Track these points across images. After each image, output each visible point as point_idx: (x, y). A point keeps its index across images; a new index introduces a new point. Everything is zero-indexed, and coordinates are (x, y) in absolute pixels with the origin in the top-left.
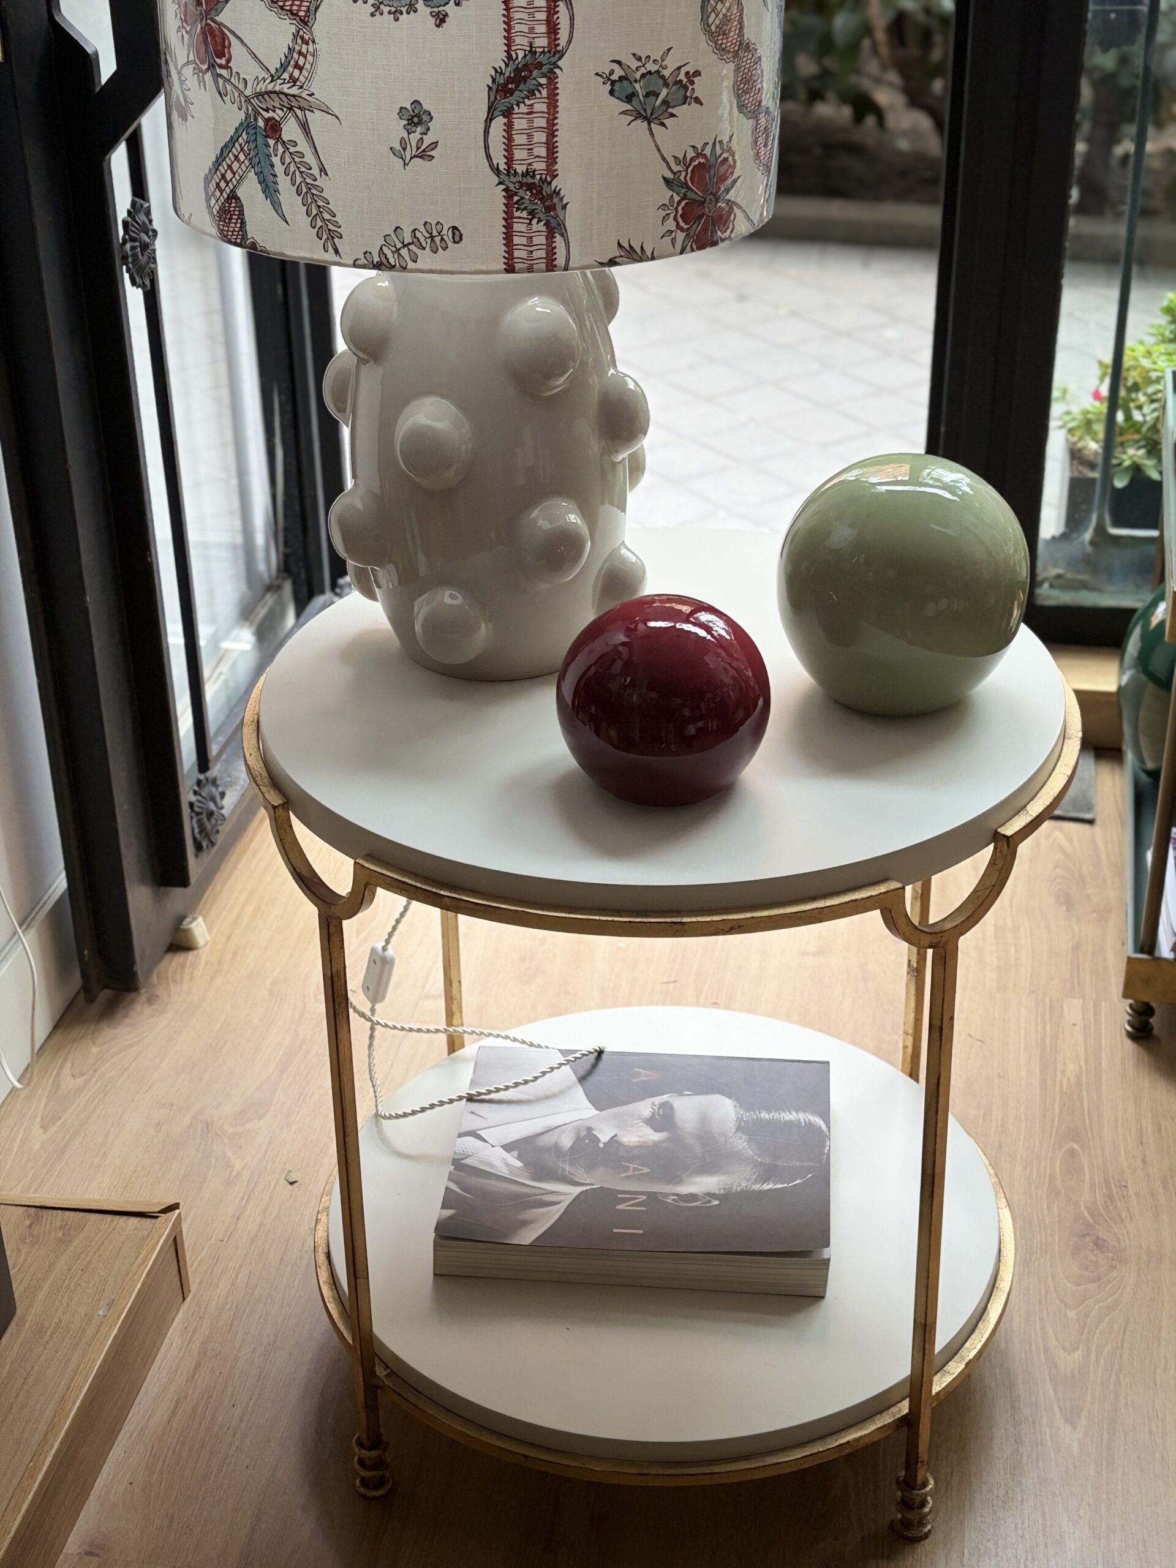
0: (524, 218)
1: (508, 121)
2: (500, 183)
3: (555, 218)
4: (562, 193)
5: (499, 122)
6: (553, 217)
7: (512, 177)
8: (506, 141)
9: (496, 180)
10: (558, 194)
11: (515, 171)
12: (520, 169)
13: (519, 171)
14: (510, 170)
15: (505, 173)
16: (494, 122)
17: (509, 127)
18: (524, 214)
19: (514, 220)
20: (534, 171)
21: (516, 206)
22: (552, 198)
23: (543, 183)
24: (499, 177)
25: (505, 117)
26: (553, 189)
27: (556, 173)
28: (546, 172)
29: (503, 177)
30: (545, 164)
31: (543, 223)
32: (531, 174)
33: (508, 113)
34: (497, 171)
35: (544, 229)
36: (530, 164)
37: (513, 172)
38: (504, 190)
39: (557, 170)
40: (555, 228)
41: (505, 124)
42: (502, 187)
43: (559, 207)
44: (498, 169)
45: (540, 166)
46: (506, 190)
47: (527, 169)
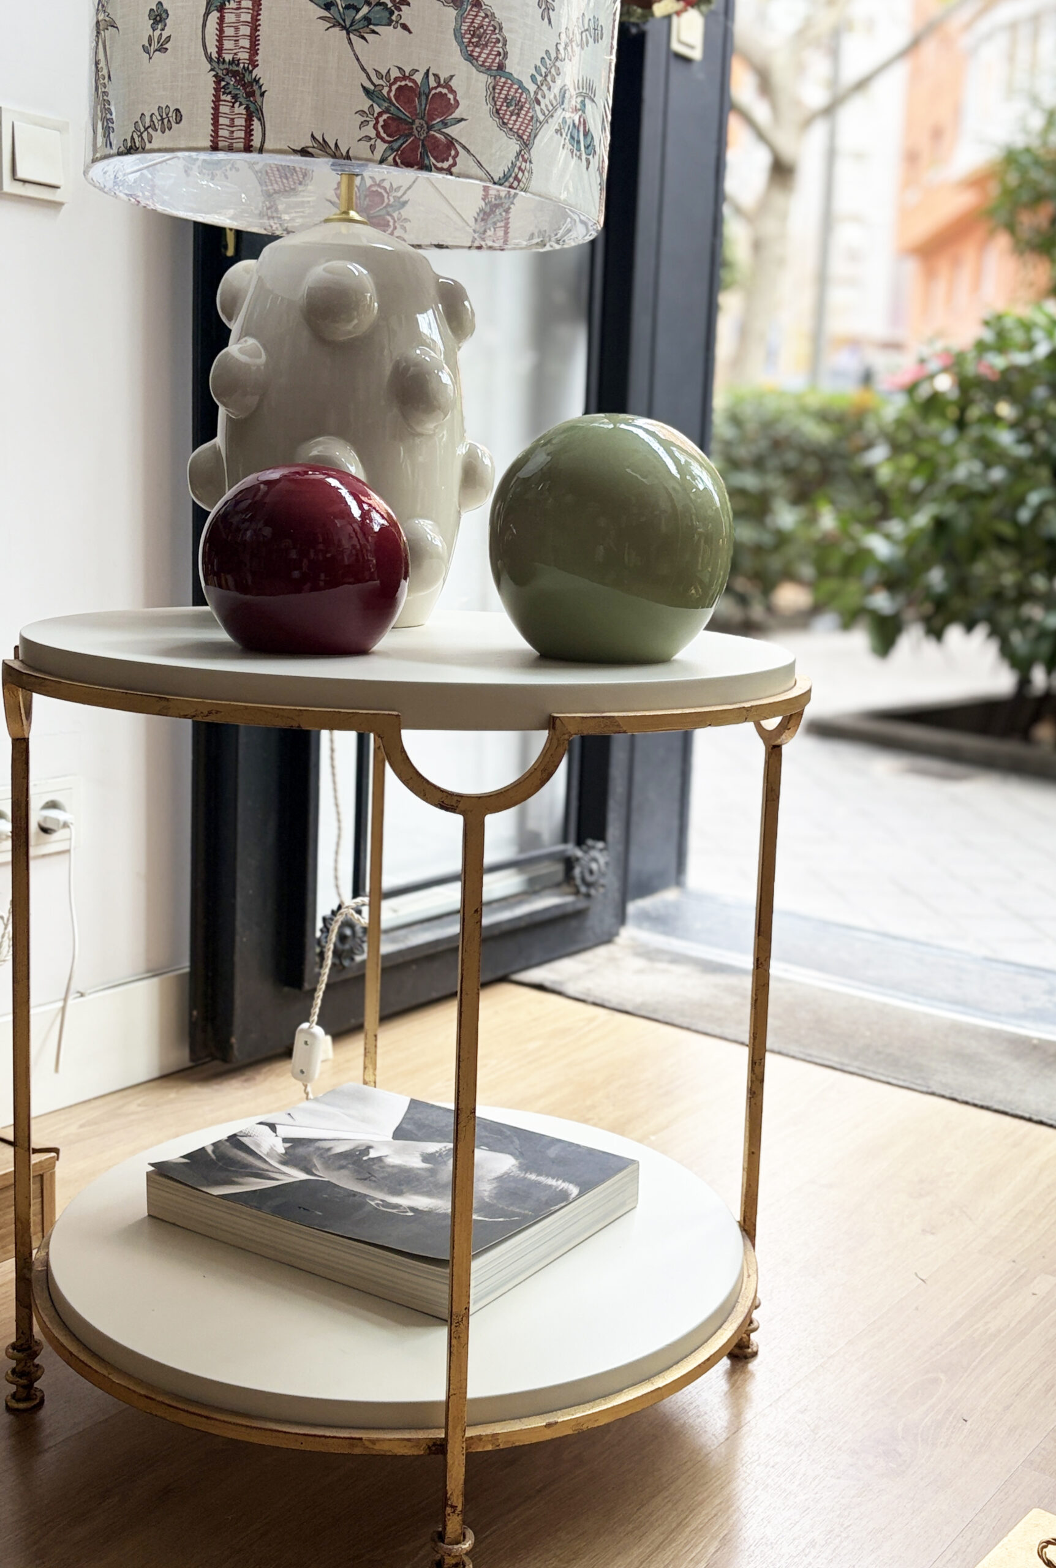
0: (228, 101)
1: (221, 15)
2: (212, 70)
3: (254, 104)
4: (261, 82)
5: (215, 15)
6: (251, 102)
7: (221, 64)
8: (218, 33)
9: (209, 67)
10: (257, 82)
11: (224, 59)
12: (228, 57)
13: (227, 60)
14: (220, 60)
15: (216, 61)
16: (210, 16)
17: (221, 19)
18: (229, 98)
19: (221, 103)
20: (239, 59)
21: (223, 90)
22: (252, 86)
23: (245, 71)
24: (211, 65)
25: (218, 11)
26: (253, 77)
27: (256, 63)
28: (248, 62)
29: (216, 65)
30: (248, 54)
31: (244, 106)
32: (236, 62)
33: (221, 9)
34: (210, 59)
35: (244, 112)
36: (236, 54)
37: (222, 60)
38: (214, 76)
39: (257, 61)
40: (254, 113)
41: (218, 18)
42: (213, 73)
43: (258, 93)
44: (211, 57)
45: (244, 56)
46: (215, 76)
47: (233, 58)
